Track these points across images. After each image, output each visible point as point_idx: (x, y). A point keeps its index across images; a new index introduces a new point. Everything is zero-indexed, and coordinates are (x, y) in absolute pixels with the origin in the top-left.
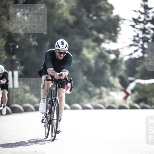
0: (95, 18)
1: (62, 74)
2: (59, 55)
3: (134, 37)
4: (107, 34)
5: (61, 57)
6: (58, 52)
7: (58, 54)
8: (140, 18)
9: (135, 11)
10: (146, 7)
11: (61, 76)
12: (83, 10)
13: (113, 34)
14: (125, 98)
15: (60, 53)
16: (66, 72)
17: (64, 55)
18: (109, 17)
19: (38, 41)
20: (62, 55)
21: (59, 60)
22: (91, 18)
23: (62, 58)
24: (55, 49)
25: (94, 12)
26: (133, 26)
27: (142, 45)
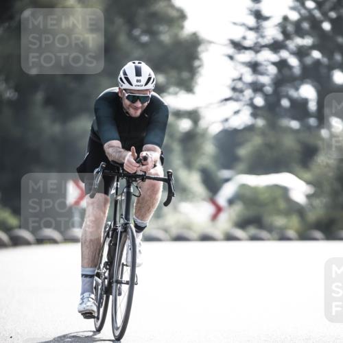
0: (145, 39)
1: (145, 158)
2: (130, 105)
3: (234, 80)
4: (174, 74)
5: (136, 111)
6: (128, 98)
7: (126, 102)
8: (244, 38)
9: (235, 24)
10: (258, 15)
11: (144, 163)
12: (119, 21)
13: (185, 75)
14: (214, 217)
15: (133, 99)
16: (154, 150)
17: (142, 103)
18: (176, 36)
19: (17, 89)
20: (139, 104)
21: (131, 118)
22: (136, 40)
23: (139, 112)
24: (119, 89)
25: (143, 26)
26: (231, 58)
27: (251, 99)
